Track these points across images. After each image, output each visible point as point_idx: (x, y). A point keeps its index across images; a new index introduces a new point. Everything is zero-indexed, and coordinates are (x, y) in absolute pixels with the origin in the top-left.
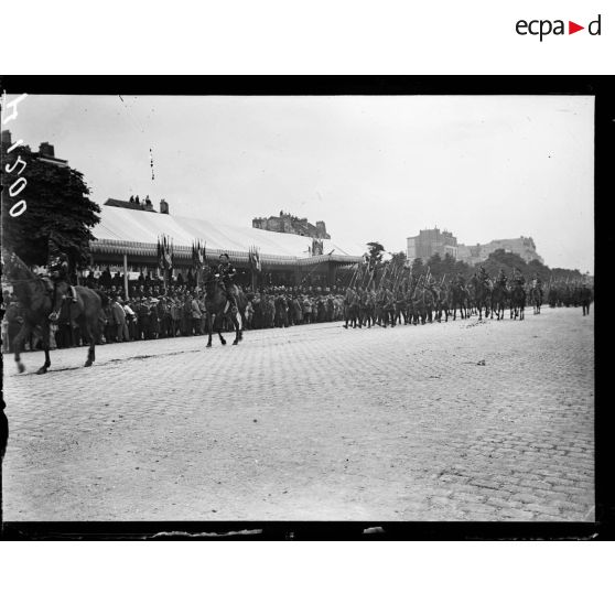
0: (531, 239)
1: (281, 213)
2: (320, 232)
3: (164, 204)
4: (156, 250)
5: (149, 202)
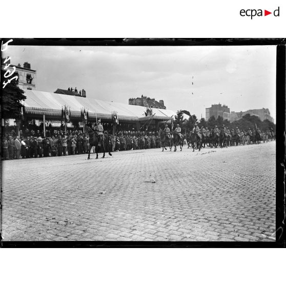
0: (267, 109)
1: (142, 96)
2: (161, 105)
3: (84, 91)
4: (61, 113)
5: (76, 90)
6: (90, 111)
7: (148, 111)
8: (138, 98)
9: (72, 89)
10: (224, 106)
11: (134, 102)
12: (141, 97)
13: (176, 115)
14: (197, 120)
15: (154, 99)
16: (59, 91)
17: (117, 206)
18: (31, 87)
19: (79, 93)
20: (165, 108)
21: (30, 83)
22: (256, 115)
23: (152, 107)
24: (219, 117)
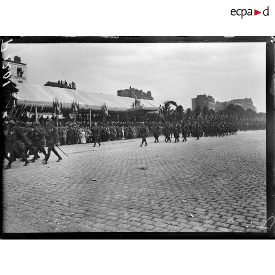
0: (250, 99)
1: (130, 87)
2: (148, 96)
3: (73, 84)
4: (52, 105)
5: (66, 83)
6: (80, 103)
7: (136, 102)
8: (126, 90)
9: (62, 82)
10: (209, 96)
11: (123, 93)
12: (129, 89)
13: (164, 105)
14: (183, 110)
15: (142, 91)
16: (49, 84)
17: (114, 190)
18: (22, 80)
19: (69, 85)
20: (152, 99)
21: (21, 76)
22: (239, 104)
23: (140, 98)
24: (204, 107)
